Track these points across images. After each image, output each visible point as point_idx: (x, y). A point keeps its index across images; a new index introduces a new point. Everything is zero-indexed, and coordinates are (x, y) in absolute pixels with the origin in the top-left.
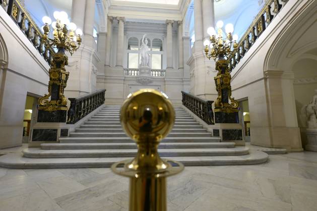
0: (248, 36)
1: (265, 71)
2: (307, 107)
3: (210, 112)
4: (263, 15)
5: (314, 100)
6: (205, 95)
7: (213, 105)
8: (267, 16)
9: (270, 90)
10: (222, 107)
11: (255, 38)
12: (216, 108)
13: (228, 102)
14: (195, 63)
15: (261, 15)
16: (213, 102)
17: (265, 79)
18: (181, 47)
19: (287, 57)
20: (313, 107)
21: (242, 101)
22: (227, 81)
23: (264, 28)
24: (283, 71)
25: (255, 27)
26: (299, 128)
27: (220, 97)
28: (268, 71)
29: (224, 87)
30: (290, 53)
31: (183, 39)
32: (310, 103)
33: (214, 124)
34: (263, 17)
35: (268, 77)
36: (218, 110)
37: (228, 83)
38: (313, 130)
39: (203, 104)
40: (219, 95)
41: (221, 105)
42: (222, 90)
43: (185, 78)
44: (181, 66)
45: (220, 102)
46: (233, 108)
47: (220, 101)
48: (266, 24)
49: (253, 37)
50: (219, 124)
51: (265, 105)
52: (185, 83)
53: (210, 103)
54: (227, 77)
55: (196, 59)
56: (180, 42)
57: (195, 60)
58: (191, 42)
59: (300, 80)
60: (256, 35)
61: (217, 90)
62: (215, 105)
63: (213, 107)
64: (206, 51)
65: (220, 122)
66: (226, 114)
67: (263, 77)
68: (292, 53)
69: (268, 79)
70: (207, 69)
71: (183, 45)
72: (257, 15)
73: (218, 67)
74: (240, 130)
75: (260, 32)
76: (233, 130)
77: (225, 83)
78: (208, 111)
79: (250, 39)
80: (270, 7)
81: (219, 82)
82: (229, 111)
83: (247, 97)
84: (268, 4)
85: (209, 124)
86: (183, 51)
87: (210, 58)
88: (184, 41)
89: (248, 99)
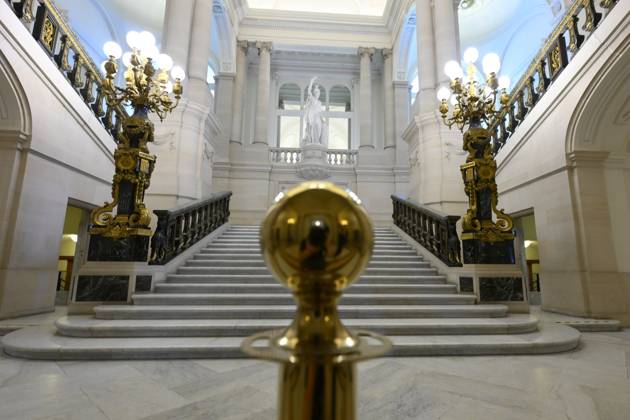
0: (532, 80)
1: (569, 152)
3: (453, 239)
4: (561, 35)
6: (441, 203)
7: (459, 224)
8: (571, 37)
9: (581, 193)
10: (479, 228)
11: (547, 83)
12: (465, 231)
13: (490, 218)
14: (420, 136)
15: (558, 34)
16: (458, 218)
17: (570, 169)
18: (389, 103)
19: (615, 123)
21: (520, 217)
22: (488, 174)
23: (565, 63)
24: (607, 153)
25: (546, 61)
27: (474, 207)
28: (575, 152)
29: (482, 186)
30: (624, 112)
31: (394, 85)
33: (461, 265)
34: (561, 38)
35: (575, 164)
36: (470, 236)
37: (489, 178)
39: (438, 222)
40: (472, 202)
41: (475, 226)
42: (478, 193)
43: (398, 169)
44: (390, 143)
45: (473, 219)
46: (502, 232)
47: (475, 215)
48: (569, 54)
49: (543, 81)
50: (473, 265)
51: (571, 225)
52: (397, 178)
53: (453, 220)
54: (487, 165)
55: (423, 127)
56: (388, 93)
57: (420, 131)
58: (410, 92)
60: (548, 76)
61: (468, 194)
62: (464, 224)
63: (459, 230)
64: (442, 112)
65: (474, 262)
66: (488, 244)
67: (564, 164)
68: (625, 115)
69: (576, 171)
70: (446, 149)
71: (394, 98)
72: (550, 36)
73: (469, 144)
74: (517, 279)
75: (557, 70)
76: (502, 279)
77: (483, 178)
78: (449, 237)
79: (536, 84)
80: (575, 19)
81: (470, 177)
82: (492, 238)
83: (532, 208)
84: (573, 13)
85: (450, 266)
86: (394, 112)
87: (450, 126)
88: (396, 90)
89: (533, 213)
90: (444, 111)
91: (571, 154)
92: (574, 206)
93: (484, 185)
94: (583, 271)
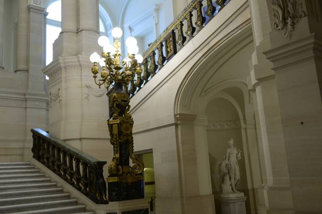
0: (154, 54)
1: (176, 113)
2: (221, 164)
3: (100, 181)
4: (173, 30)
5: (228, 155)
6: (81, 139)
7: (106, 169)
8: (179, 35)
9: (182, 143)
10: (121, 172)
11: (164, 60)
12: (111, 175)
13: (128, 164)
14: (63, 75)
15: (172, 29)
16: (105, 163)
17: (176, 125)
18: (23, 25)
19: (200, 95)
20: (226, 165)
22: (128, 129)
23: (175, 53)
24: (196, 116)
25: (164, 43)
26: (213, 195)
27: (118, 156)
28: (180, 114)
29: (124, 139)
30: (205, 90)
31: (29, 9)
32: (223, 160)
33: (106, 203)
34: (173, 33)
35: (179, 123)
36: (115, 179)
37: (129, 132)
38: (227, 196)
40: (115, 152)
41: (118, 170)
42: (121, 145)
43: (29, 94)
44: (22, 66)
45: (117, 165)
46: (137, 175)
47: (118, 162)
48: (178, 47)
49: (161, 58)
50: (117, 202)
51: (176, 164)
52: (29, 104)
54: (127, 122)
56: (23, 15)
57: (63, 70)
59: (214, 125)
60: (165, 55)
61: (112, 143)
62: (110, 170)
63: (106, 174)
64: (93, 72)
65: (118, 200)
66: (127, 184)
67: (173, 121)
68: (206, 91)
69: (179, 126)
70: (86, 90)
71: (28, 22)
72: (167, 29)
73: (115, 105)
74: (146, 209)
75: (170, 54)
76: (137, 211)
77: (125, 132)
78: (97, 179)
79: (157, 57)
80: (182, 25)
81: (115, 131)
82: (130, 180)
83: (152, 149)
84: (180, 20)
85: (97, 203)
86: (28, 36)
87: (100, 85)
88: (32, 14)
89: (152, 152)
90: (95, 72)
91: (177, 115)
92: (178, 151)
93: (125, 138)
94: (182, 197)
